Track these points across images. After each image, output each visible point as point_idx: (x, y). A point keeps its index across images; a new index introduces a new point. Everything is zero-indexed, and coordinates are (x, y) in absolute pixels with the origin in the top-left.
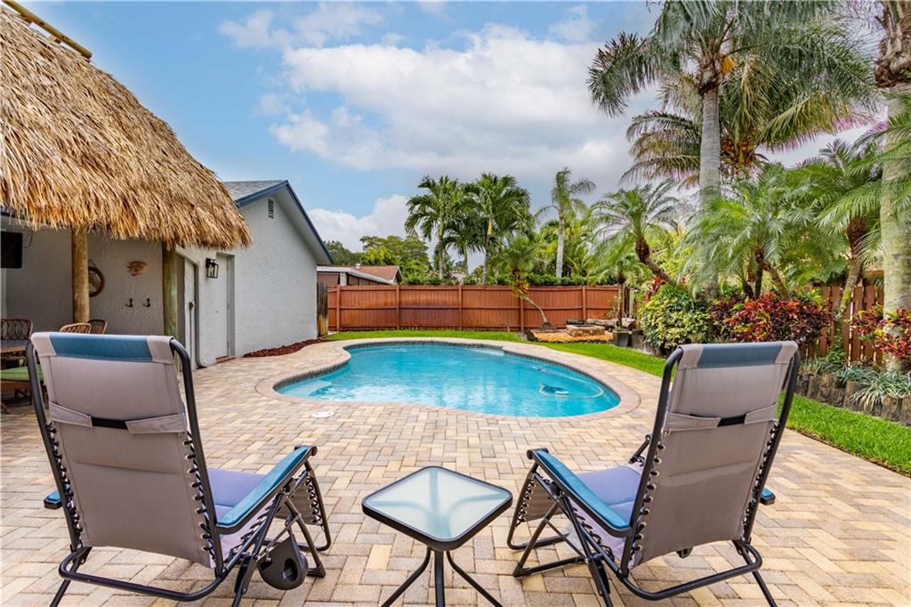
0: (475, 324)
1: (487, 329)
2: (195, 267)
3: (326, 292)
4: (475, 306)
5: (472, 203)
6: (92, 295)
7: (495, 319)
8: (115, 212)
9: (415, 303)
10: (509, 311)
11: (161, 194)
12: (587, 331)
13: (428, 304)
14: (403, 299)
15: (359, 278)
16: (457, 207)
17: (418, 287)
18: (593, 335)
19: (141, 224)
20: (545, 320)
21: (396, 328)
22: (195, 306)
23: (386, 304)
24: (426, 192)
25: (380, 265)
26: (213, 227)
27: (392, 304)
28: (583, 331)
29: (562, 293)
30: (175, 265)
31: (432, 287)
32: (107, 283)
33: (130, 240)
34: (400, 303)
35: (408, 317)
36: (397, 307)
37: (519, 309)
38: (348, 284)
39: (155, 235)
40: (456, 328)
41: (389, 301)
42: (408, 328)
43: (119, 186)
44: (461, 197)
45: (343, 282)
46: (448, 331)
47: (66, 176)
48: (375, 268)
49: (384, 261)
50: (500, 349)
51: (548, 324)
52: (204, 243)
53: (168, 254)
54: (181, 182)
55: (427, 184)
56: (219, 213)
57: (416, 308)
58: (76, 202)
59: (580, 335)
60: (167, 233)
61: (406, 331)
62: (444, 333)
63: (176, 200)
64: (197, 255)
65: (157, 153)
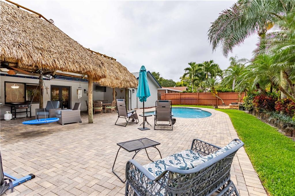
0: (203, 104)
1: (206, 105)
2: (131, 91)
3: (160, 95)
4: (203, 98)
5: (201, 69)
6: (116, 96)
7: (209, 102)
8: (120, 85)
9: (185, 98)
10: (213, 100)
11: (125, 81)
12: (235, 106)
13: (188, 98)
14: (181, 97)
15: (172, 91)
16: (196, 71)
17: (185, 93)
18: (237, 107)
19: (122, 86)
20: (223, 103)
21: (179, 104)
22: (131, 98)
23: (177, 98)
24: (190, 67)
25: (182, 86)
26: (132, 85)
27: (178, 98)
28: (233, 106)
29: (232, 94)
30: (127, 91)
31: (190, 93)
32: (117, 94)
33: (121, 88)
34: (180, 98)
35: (183, 101)
36: (180, 99)
37: (217, 99)
38: (168, 93)
39: (124, 87)
40: (197, 105)
41: (178, 97)
42: (183, 104)
43: (120, 81)
44: (197, 68)
45: (167, 92)
46: (194, 105)
47: (115, 81)
48: (180, 88)
49: (183, 85)
50: (200, 109)
51: (224, 104)
52: (131, 87)
53: (126, 90)
54: (128, 78)
55: (190, 64)
56: (134, 82)
57: (185, 99)
58: (116, 85)
59: (232, 107)
60: (126, 87)
61: (182, 105)
62: (193, 106)
63: (127, 81)
64: (131, 89)
65: (125, 74)
